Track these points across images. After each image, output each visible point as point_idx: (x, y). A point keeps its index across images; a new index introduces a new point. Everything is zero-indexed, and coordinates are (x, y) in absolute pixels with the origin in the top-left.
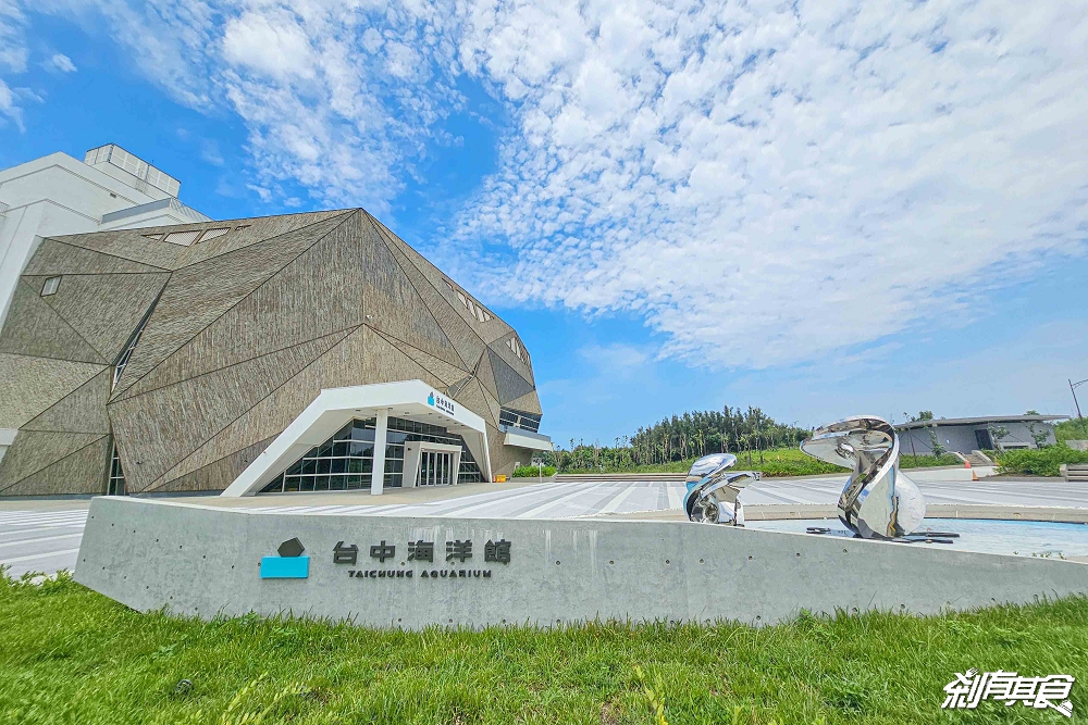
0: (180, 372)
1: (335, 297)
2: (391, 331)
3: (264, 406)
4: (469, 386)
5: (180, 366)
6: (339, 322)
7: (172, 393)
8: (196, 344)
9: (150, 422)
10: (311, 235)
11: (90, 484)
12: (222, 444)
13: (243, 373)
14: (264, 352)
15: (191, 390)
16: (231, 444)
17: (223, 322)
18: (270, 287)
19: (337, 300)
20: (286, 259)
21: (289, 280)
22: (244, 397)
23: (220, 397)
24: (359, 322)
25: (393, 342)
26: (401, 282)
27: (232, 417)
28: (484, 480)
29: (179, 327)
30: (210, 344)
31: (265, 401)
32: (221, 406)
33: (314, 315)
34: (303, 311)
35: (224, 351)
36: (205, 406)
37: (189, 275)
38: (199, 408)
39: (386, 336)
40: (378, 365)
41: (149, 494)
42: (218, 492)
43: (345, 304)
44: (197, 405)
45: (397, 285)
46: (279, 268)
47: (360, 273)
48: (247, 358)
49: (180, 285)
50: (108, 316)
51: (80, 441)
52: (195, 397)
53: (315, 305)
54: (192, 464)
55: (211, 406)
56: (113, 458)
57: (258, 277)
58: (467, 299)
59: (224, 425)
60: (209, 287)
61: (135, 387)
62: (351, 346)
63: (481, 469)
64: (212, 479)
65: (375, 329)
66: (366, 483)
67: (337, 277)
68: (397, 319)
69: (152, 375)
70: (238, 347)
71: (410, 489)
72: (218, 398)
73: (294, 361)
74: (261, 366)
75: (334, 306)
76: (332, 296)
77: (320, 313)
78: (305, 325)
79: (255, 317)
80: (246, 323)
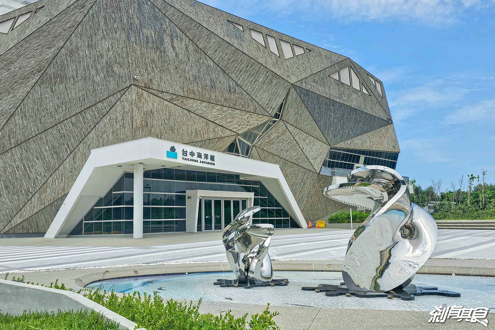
0: (10, 141)
1: (107, 62)
2: (164, 87)
3: (67, 164)
4: (273, 131)
5: (9, 136)
6: (113, 86)
7: (7, 158)
8: (16, 118)
12: (43, 196)
13: (50, 138)
14: (62, 119)
15: (19, 154)
16: (49, 196)
17: (30, 96)
18: (59, 61)
19: (109, 65)
20: (67, 34)
21: (71, 53)
22: (53, 158)
24: (128, 84)
25: (168, 97)
26: (171, 36)
27: (47, 175)
28: (295, 225)
29: (6, 103)
30: (25, 116)
31: (67, 160)
32: (39, 166)
33: (94, 82)
34: (85, 79)
35: (35, 121)
36: (29, 167)
38: (25, 169)
39: (159, 93)
40: (149, 121)
41: (5, 236)
42: (42, 234)
43: (116, 69)
44: (24, 166)
45: (167, 40)
46: (63, 43)
47: (124, 36)
48: (51, 126)
52: (22, 160)
53: (93, 72)
54: (27, 213)
55: (32, 166)
57: (50, 53)
58: (266, 36)
59: (43, 181)
62: (124, 107)
63: (290, 214)
64: (40, 224)
65: (147, 88)
66: (128, 229)
67: (106, 44)
68: (170, 74)
70: (44, 117)
71: (192, 233)
72: (37, 160)
73: (84, 124)
74: (61, 131)
75: (108, 72)
76: (105, 62)
77: (97, 79)
78: (88, 92)
79: (52, 89)
80: (46, 96)
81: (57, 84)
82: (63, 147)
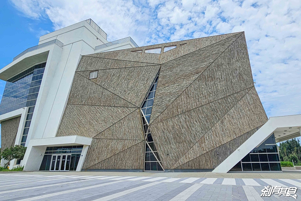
0: (178, 110)
5: (177, 107)
6: (243, 85)
7: (175, 120)
8: (182, 97)
9: (168, 134)
10: (223, 45)
11: (136, 164)
12: (203, 145)
13: (205, 110)
14: (212, 100)
15: (184, 119)
16: (207, 145)
17: (193, 86)
19: (240, 75)
21: (218, 66)
22: (207, 122)
23: (196, 122)
24: (252, 85)
29: (173, 88)
30: (188, 96)
32: (197, 127)
33: (232, 82)
34: (226, 80)
35: (195, 100)
36: (190, 126)
37: (170, 66)
38: (188, 127)
41: (173, 170)
42: (211, 170)
43: (245, 77)
44: (187, 126)
48: (205, 104)
49: (167, 70)
50: (130, 86)
51: (129, 144)
52: (186, 122)
53: (231, 77)
54: (191, 155)
55: (193, 126)
56: (145, 152)
57: (204, 65)
60: (181, 71)
61: (160, 117)
67: (239, 64)
69: (166, 111)
70: (201, 98)
72: (196, 123)
73: (226, 104)
74: (212, 107)
75: (240, 78)
76: (238, 73)
77: (234, 81)
78: (228, 87)
79: (206, 83)
80: (203, 87)
81: (209, 81)
82: (213, 116)
